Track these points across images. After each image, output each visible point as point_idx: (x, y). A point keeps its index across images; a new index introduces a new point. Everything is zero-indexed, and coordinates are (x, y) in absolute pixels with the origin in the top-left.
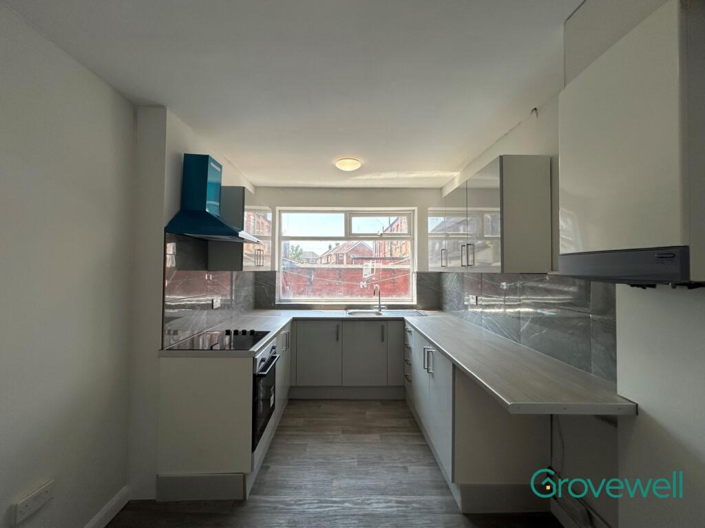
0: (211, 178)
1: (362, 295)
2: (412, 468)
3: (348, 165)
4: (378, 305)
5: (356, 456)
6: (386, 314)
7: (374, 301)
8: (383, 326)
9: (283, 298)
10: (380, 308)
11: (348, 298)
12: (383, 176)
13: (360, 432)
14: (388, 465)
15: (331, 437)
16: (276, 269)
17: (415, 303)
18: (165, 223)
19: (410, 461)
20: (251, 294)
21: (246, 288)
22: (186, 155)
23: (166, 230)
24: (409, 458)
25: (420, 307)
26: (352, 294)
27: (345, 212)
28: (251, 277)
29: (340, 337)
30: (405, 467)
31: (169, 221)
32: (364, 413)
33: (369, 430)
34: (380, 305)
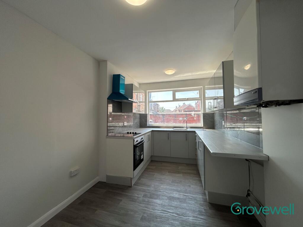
0: (121, 82)
1: (180, 123)
2: (192, 186)
3: (170, 72)
4: (186, 126)
5: (171, 180)
6: (189, 130)
7: (185, 125)
8: (187, 134)
9: (150, 124)
10: (187, 128)
11: (174, 124)
12: (185, 75)
13: (175, 173)
14: (183, 184)
15: (164, 173)
16: (147, 113)
17: (202, 126)
18: (107, 97)
19: (192, 184)
20: (139, 122)
21: (136, 120)
22: (113, 75)
23: (108, 99)
24: (192, 183)
25: (205, 127)
26: (176, 123)
27: (173, 90)
28: (138, 116)
29: (169, 138)
30: (189, 186)
31: (109, 96)
32: (178, 167)
33: (179, 173)
34: (187, 127)
